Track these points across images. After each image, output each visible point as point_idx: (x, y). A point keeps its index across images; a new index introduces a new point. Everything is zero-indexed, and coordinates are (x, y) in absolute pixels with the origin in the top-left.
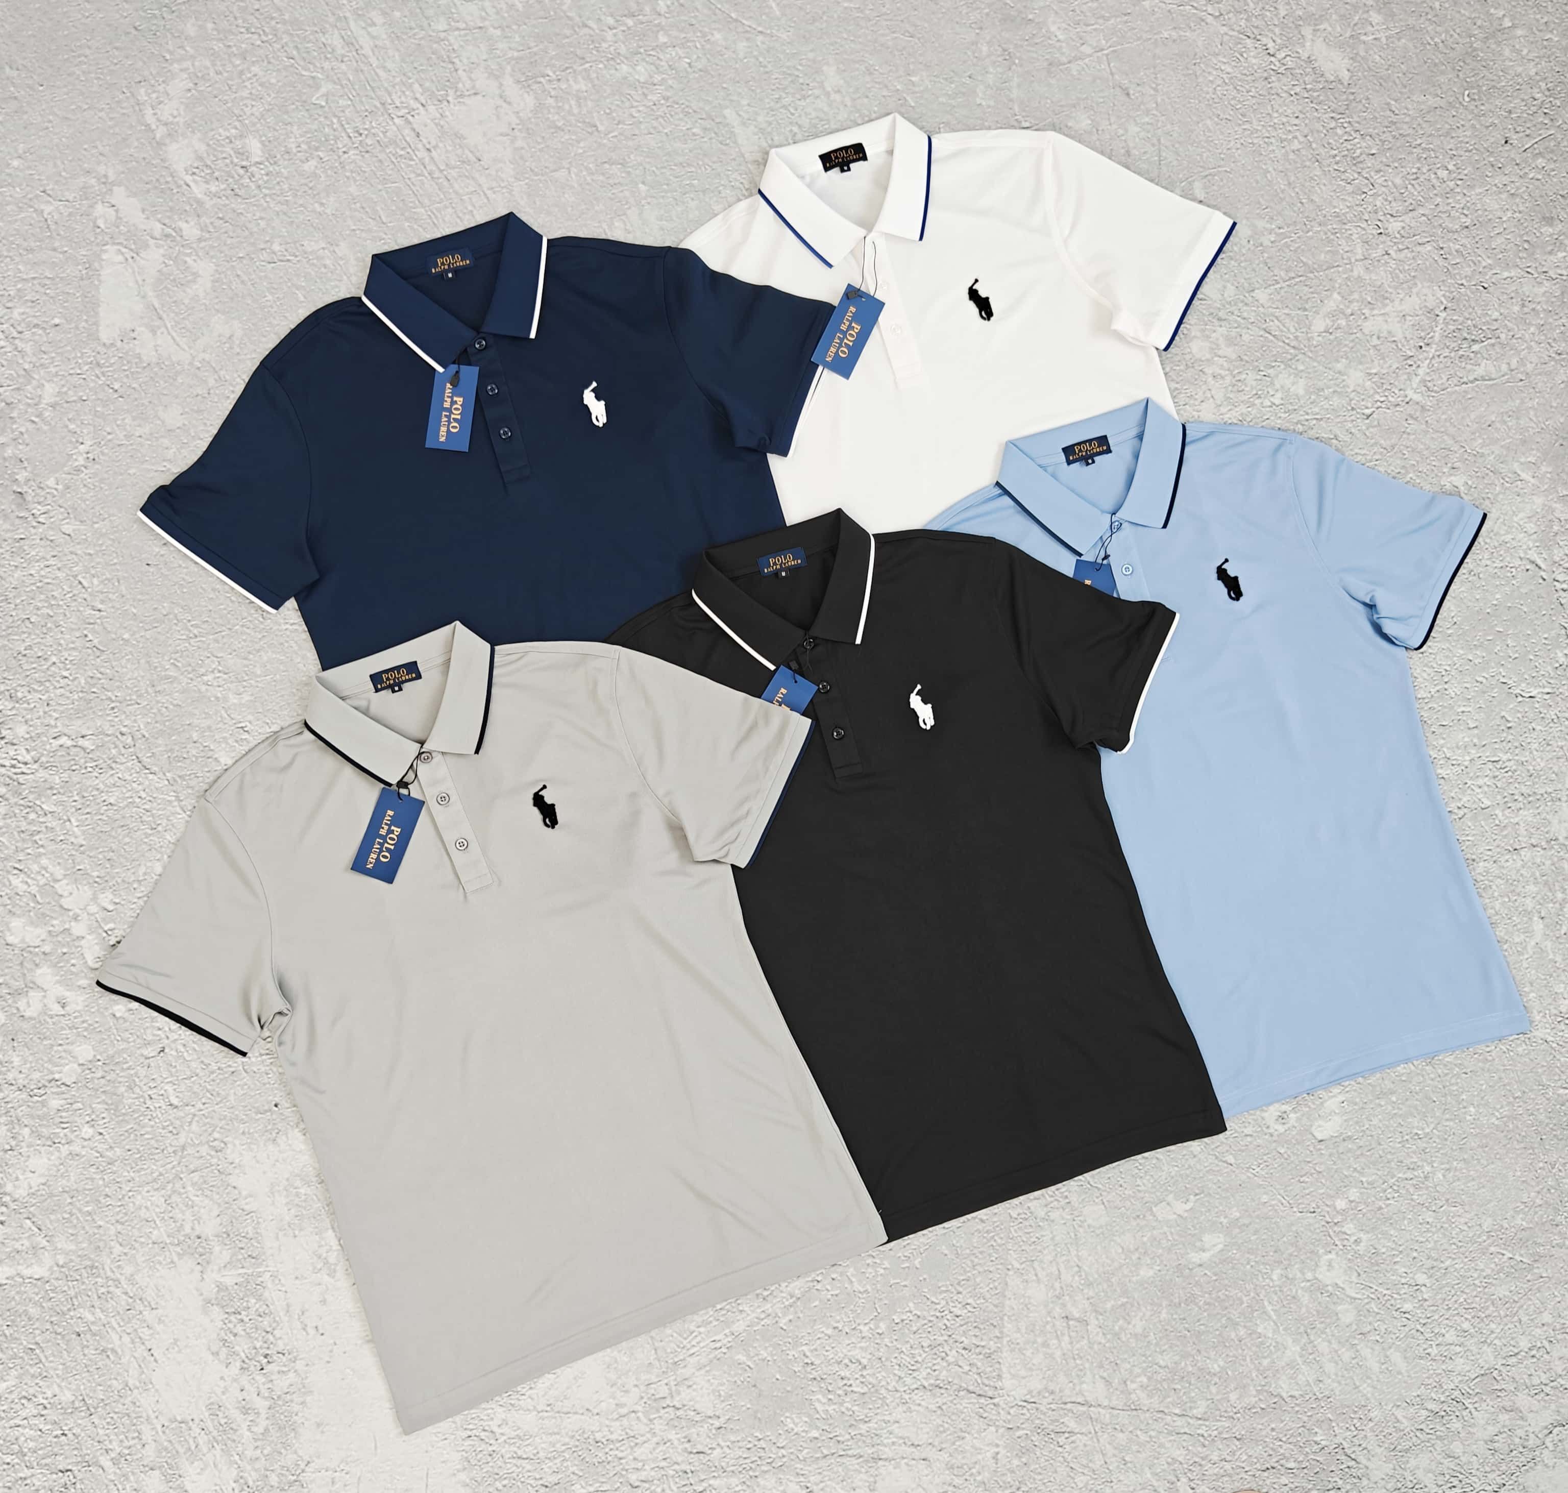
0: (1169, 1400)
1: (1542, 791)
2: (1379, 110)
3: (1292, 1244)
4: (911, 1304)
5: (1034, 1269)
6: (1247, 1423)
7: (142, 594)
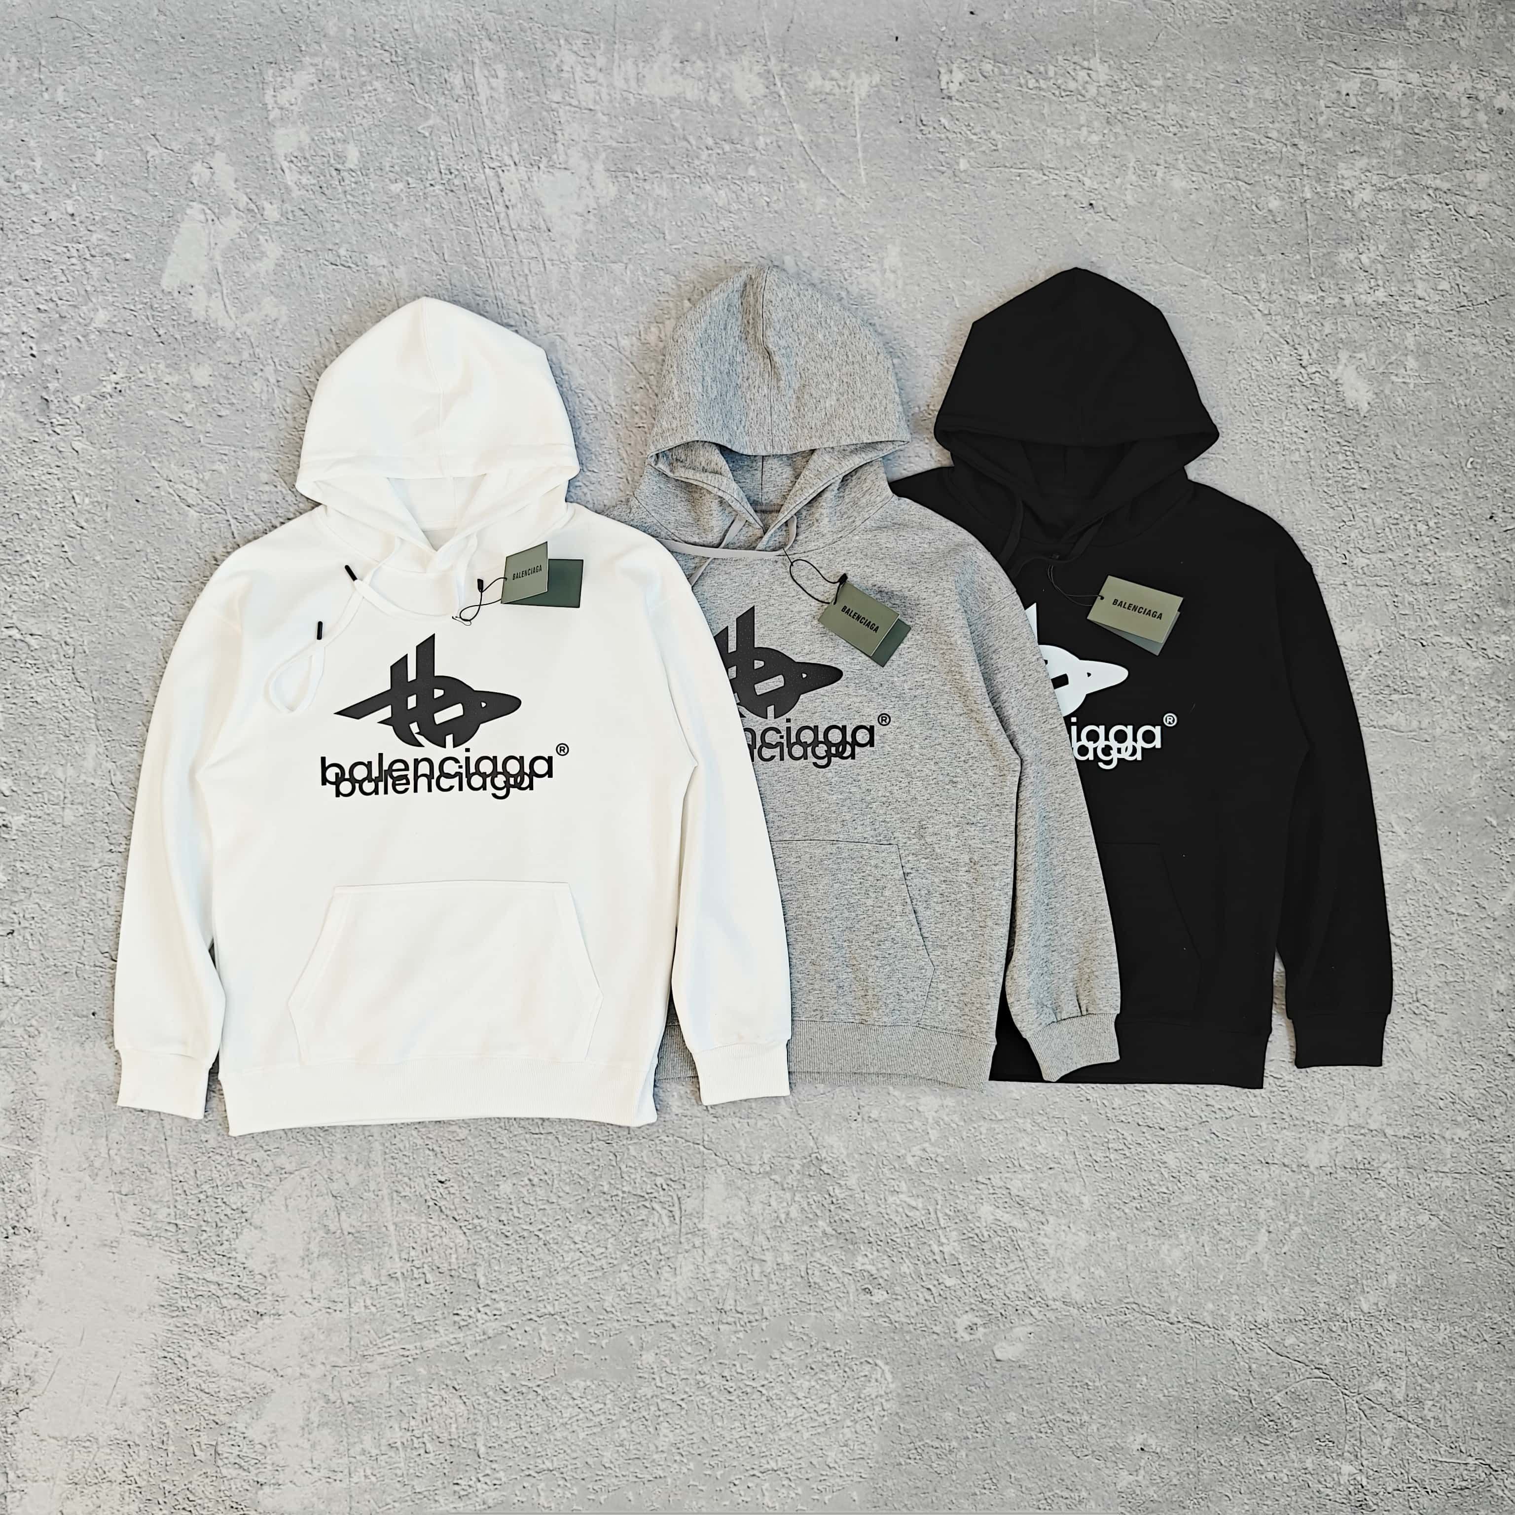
1: (1311, 1119)
2: (1384, 449)
7: (123, 525)
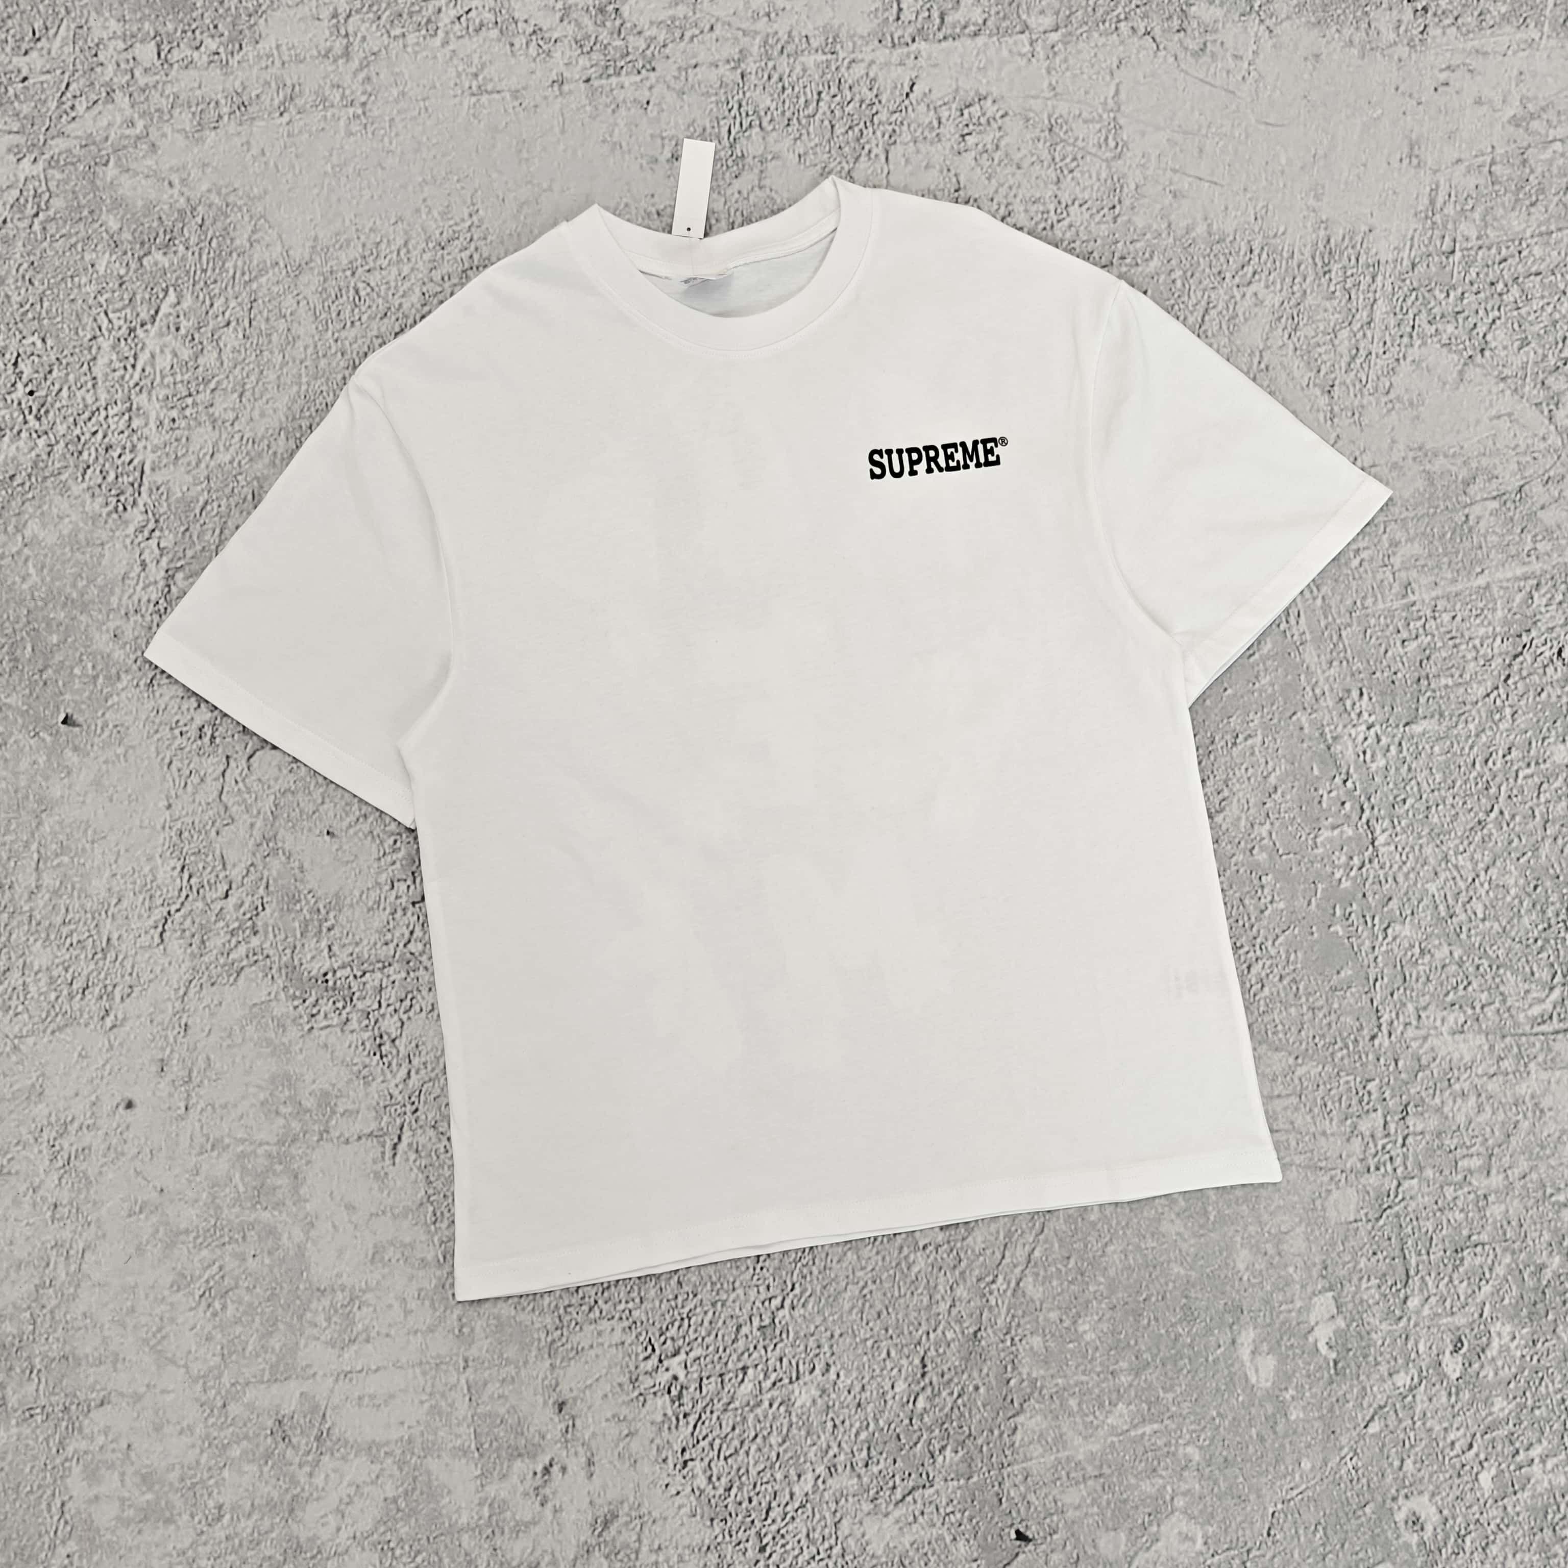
0: (1056, 1245)
3: (1231, 1488)
4: (1282, 905)
5: (1288, 1096)
6: (994, 1352)
